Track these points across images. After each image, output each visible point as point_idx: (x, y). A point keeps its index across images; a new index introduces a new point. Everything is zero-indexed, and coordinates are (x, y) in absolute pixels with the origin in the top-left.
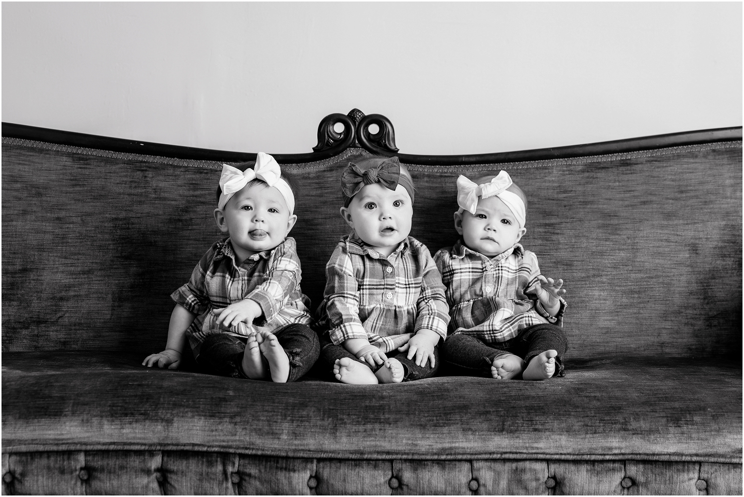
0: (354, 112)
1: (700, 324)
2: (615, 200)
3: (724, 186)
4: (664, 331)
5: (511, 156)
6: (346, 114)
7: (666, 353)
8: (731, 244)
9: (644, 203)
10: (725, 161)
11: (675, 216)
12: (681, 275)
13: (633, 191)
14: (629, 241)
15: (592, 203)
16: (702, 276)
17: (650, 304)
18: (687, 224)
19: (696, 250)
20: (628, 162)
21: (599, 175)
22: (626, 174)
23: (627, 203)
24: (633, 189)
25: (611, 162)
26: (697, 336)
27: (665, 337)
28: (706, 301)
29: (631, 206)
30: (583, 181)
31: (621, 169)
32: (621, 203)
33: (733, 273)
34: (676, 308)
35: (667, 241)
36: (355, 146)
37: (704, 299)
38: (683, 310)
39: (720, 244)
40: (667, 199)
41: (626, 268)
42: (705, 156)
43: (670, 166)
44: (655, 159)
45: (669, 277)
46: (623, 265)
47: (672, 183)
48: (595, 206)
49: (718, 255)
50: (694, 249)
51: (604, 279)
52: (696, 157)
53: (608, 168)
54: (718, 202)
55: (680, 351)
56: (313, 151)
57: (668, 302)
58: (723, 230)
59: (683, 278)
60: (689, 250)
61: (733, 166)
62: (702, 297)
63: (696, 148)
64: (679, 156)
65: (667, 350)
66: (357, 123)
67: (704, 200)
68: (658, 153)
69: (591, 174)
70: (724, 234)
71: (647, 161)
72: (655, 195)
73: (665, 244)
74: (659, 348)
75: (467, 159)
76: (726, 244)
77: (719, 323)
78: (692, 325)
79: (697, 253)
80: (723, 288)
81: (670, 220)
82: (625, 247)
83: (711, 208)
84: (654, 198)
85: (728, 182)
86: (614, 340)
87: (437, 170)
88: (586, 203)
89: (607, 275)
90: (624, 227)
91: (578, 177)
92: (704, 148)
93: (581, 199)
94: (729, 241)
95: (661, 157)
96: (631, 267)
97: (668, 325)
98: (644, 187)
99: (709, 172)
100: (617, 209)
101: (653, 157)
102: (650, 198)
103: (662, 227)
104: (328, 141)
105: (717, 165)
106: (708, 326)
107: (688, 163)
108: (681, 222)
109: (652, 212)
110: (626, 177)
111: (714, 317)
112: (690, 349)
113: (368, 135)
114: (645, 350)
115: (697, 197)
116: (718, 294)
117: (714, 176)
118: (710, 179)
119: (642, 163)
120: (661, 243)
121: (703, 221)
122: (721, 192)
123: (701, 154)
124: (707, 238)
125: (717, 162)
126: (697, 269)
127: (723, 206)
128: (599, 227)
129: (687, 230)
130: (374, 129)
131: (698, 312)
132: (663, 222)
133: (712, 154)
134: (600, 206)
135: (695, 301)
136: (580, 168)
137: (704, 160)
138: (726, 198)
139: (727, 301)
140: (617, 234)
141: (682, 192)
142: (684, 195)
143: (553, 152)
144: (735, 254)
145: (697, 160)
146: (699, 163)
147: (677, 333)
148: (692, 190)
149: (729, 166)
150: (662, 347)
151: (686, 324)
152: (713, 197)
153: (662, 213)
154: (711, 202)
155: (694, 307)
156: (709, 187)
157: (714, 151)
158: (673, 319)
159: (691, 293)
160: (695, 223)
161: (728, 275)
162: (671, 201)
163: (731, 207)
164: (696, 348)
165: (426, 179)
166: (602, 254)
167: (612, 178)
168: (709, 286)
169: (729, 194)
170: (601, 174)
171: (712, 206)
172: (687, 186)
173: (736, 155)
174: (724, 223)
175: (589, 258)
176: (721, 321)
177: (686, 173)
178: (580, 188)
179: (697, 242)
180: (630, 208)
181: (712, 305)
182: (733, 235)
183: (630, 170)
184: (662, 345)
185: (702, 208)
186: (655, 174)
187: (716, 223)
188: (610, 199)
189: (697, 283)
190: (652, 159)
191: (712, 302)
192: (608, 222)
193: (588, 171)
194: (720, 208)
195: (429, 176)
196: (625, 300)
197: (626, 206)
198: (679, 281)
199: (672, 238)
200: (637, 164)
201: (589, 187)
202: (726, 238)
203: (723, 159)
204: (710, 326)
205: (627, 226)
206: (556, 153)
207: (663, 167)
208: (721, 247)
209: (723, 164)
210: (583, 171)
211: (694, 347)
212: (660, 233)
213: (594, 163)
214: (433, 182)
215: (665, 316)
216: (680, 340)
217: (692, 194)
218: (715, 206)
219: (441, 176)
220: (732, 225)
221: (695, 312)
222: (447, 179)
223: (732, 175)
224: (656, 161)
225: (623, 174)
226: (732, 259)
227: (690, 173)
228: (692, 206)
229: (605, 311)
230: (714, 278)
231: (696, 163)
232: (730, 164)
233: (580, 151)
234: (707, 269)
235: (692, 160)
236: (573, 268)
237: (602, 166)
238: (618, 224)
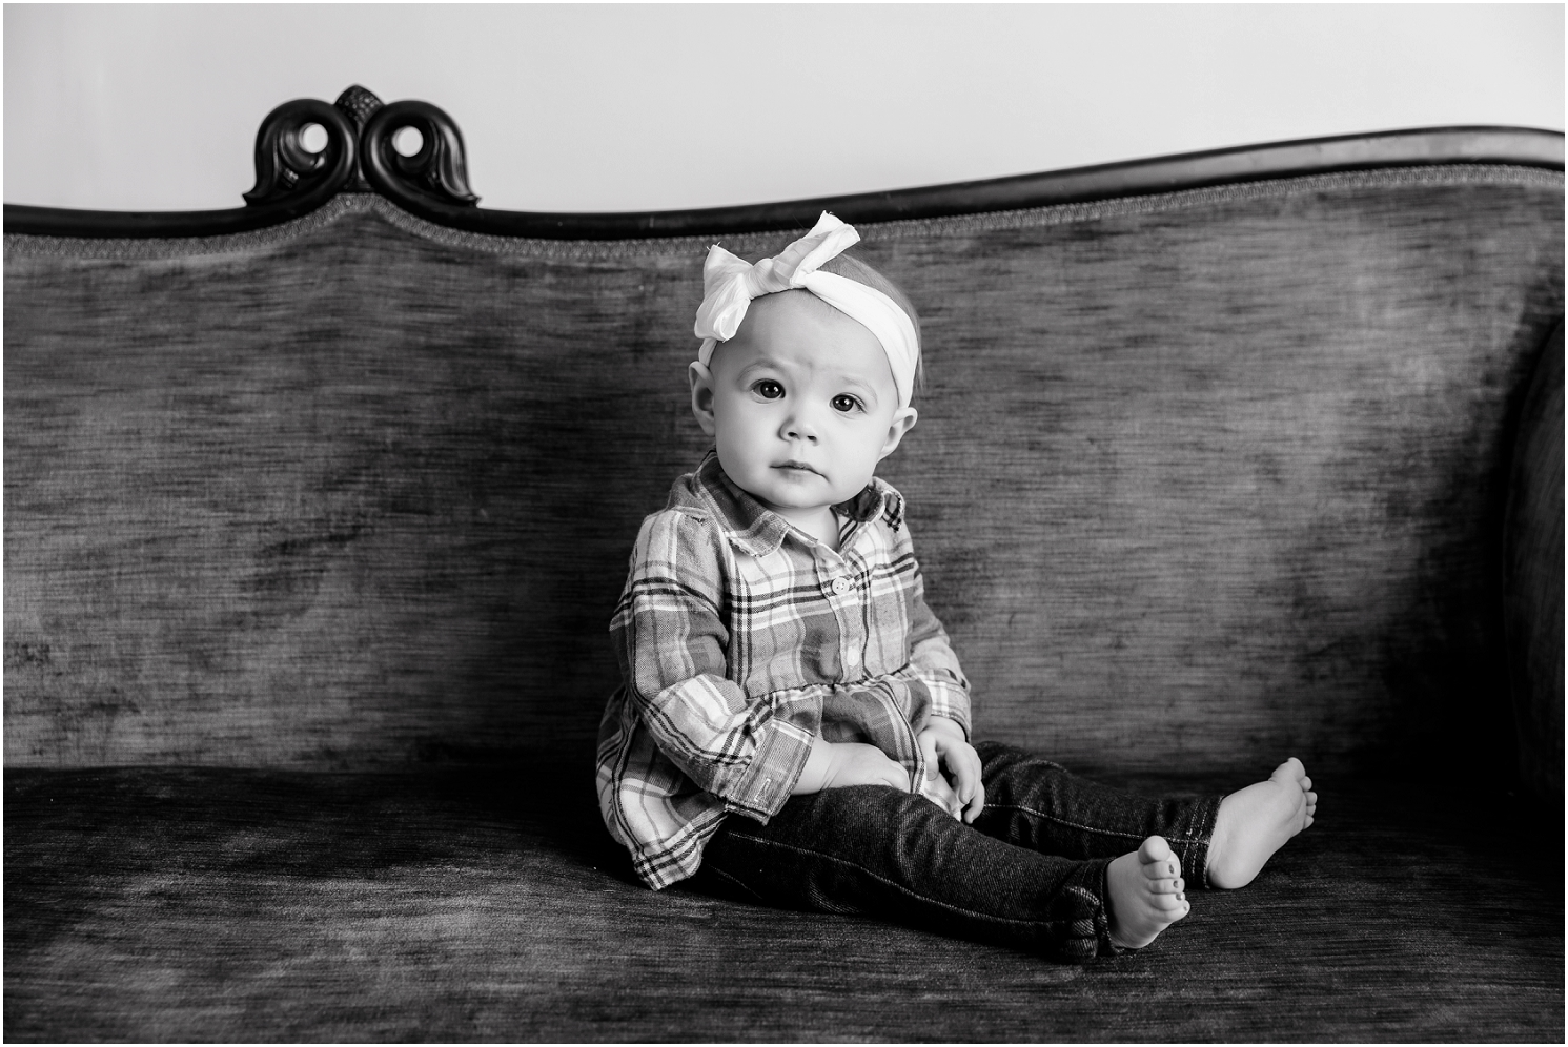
0: (354, 94)
1: (1283, 673)
2: (1057, 333)
3: (1350, 294)
4: (1187, 694)
5: (779, 215)
6: (331, 99)
7: (1190, 753)
8: (1370, 454)
9: (1135, 341)
10: (1354, 226)
11: (1217, 377)
12: (1234, 540)
13: (1106, 308)
14: (1093, 449)
15: (992, 342)
16: (1290, 544)
17: (1147, 623)
18: (1252, 399)
19: (1275, 472)
20: (1094, 228)
21: (1014, 264)
22: (1088, 261)
23: (1089, 341)
24: (1105, 302)
25: (1049, 228)
26: (1273, 706)
27: (1188, 711)
28: (1301, 611)
29: (1101, 349)
30: (970, 283)
31: (1074, 247)
32: (1072, 341)
33: (1372, 533)
34: (1220, 632)
35: (1199, 446)
36: (356, 189)
37: (1296, 604)
38: (1238, 638)
39: (1340, 454)
40: (1198, 329)
41: (1085, 524)
42: (1300, 211)
43: (1206, 239)
44: (1164, 220)
45: (1200, 545)
46: (1075, 517)
47: (1210, 286)
48: (1003, 352)
49: (1333, 483)
50: (1270, 469)
51: (1025, 555)
52: (1276, 213)
53: (1039, 245)
54: (1335, 337)
55: (1227, 745)
56: (242, 203)
57: (1197, 616)
58: (1350, 414)
59: (1239, 550)
60: (1257, 472)
61: (1373, 238)
62: (1290, 600)
63: (1273, 190)
64: (1229, 212)
65: (1193, 744)
66: (361, 126)
67: (1295, 332)
68: (1172, 204)
69: (995, 263)
70: (1351, 426)
71: (1146, 226)
72: (1164, 319)
73: (1191, 455)
74: (1171, 739)
75: (661, 223)
76: (1354, 454)
77: (1334, 670)
78: (1261, 675)
79: (1277, 481)
80: (1345, 575)
81: (1206, 388)
82: (1083, 466)
83: (1316, 355)
84: (1162, 328)
85: (1361, 282)
86: (1049, 718)
87: (578, 253)
88: (977, 343)
89: (1031, 545)
90: (1080, 409)
91: (959, 271)
92: (1296, 190)
93: (965, 331)
94: (1363, 446)
95: (1182, 213)
96: (1097, 520)
97: (1196, 676)
98: (1137, 296)
99: (1311, 255)
100: (1061, 359)
101: (1160, 214)
102: (1152, 327)
103: (1185, 409)
104: (282, 176)
105: (1331, 235)
106: (1304, 677)
107: (1253, 231)
108: (1235, 393)
109: (1157, 368)
110: (1086, 271)
111: (1321, 654)
112: (1254, 740)
113: (391, 156)
114: (1132, 745)
115: (1277, 324)
116: (1332, 591)
117: (1324, 265)
118: (1313, 274)
119: (1129, 232)
120: (1179, 453)
121: (1295, 392)
122: (1343, 309)
123: (1288, 207)
124: (1305, 439)
125: (1332, 227)
126: (1275, 525)
127: (1348, 349)
128: (1011, 412)
129: (1252, 416)
130: (408, 142)
131: (1276, 640)
132: (1186, 395)
133: (1317, 205)
134: (1018, 352)
135: (1269, 612)
136: (965, 245)
137: (1295, 222)
138: (1357, 326)
139: (1355, 609)
140: (1063, 430)
141: (1237, 311)
142: (1243, 319)
143: (891, 202)
144: (1381, 481)
145: (1278, 223)
146: (1282, 230)
147: (1221, 698)
148: (1264, 306)
149: (1363, 239)
150: (1178, 736)
151: (1246, 674)
152: (1320, 325)
153: (1186, 369)
154: (1316, 338)
155: (1267, 628)
156: (1312, 295)
157: (1322, 197)
158: (1210, 660)
159: (1261, 590)
160: (1272, 397)
161: (1361, 538)
162: (1208, 336)
163: (1371, 350)
164: (1271, 739)
165: (549, 279)
166: (1018, 487)
167: (1049, 272)
168: (1310, 569)
169: (1363, 315)
170: (1021, 262)
171: (1317, 349)
172: (1250, 294)
173: (1382, 208)
174: (1350, 395)
175: (984, 498)
176: (1341, 663)
177: (1249, 257)
178: (962, 302)
179: (1278, 448)
180: (1098, 356)
181: (1316, 623)
182: (1378, 429)
183: (1099, 251)
184: (1179, 729)
185: (1291, 356)
186: (1165, 261)
187: (1330, 397)
188: (1043, 332)
189: (1276, 561)
190: (1157, 219)
191: (1316, 614)
192: (1037, 396)
193: (985, 255)
194: (1341, 354)
195: (557, 270)
196: (1080, 613)
197: (1086, 351)
198: (1229, 556)
199: (1210, 439)
200: (1117, 234)
201: (987, 299)
202: (1358, 436)
203: (1347, 218)
204: (1309, 677)
205: (1089, 407)
206: (901, 205)
207: (1187, 241)
208: (1344, 463)
209: (1348, 234)
210: (972, 255)
211: (1264, 735)
212: (1179, 426)
213: (1002, 231)
214: (566, 288)
215: (1185, 655)
216: (1227, 717)
217: (1265, 315)
218: (1327, 349)
219: (590, 271)
220: (1373, 402)
221: (1270, 641)
222: (604, 280)
223: (1372, 262)
224: (1167, 225)
225: (1079, 261)
226: (1372, 494)
227: (1260, 257)
228: (1264, 349)
229: (1027, 643)
230: (1323, 548)
231: (1275, 230)
232: (1366, 234)
233: (966, 198)
234: (1305, 524)
235: (1263, 223)
236: (939, 525)
237: (1022, 239)
238: (1065, 403)
